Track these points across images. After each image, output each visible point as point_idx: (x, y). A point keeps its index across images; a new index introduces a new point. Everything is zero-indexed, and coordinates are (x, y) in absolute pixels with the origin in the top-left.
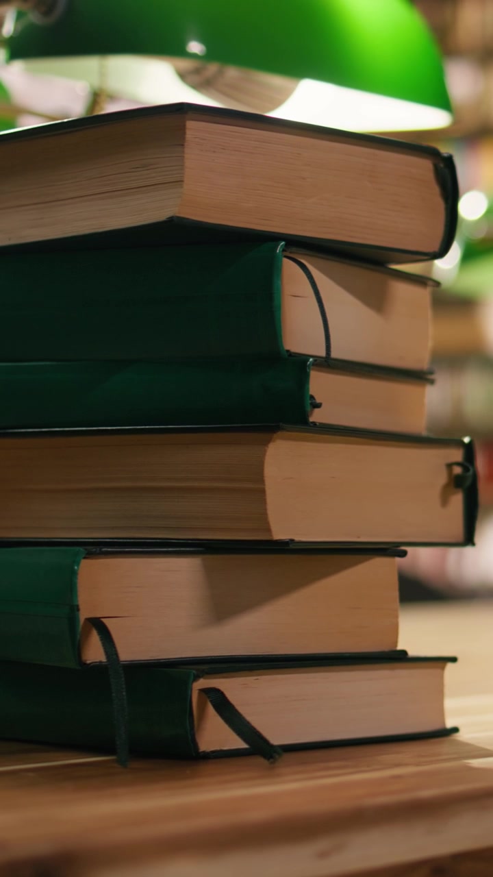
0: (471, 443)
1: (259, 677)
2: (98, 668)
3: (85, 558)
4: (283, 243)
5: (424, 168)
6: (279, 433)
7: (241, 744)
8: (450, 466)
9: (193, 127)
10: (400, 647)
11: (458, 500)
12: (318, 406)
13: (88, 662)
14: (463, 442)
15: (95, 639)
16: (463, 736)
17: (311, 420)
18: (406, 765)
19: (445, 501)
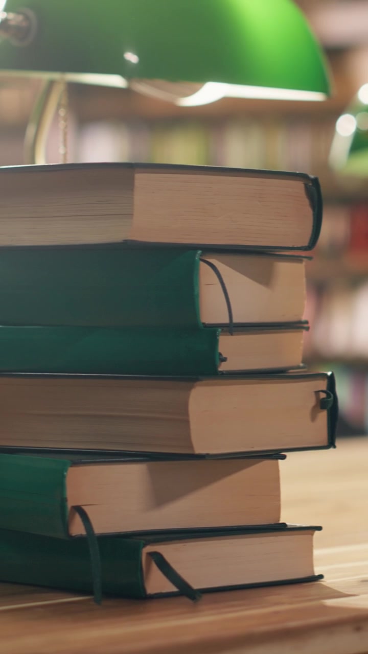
0: (332, 375)
1: (185, 544)
2: (80, 539)
3: (71, 466)
4: (200, 252)
5: (298, 187)
6: (198, 383)
7: (174, 589)
8: (317, 393)
9: (140, 178)
10: (281, 521)
11: (323, 416)
12: (224, 360)
13: (74, 535)
14: (326, 375)
15: (78, 519)
16: (326, 581)
17: (220, 369)
18: (283, 603)
19: (313, 417)
